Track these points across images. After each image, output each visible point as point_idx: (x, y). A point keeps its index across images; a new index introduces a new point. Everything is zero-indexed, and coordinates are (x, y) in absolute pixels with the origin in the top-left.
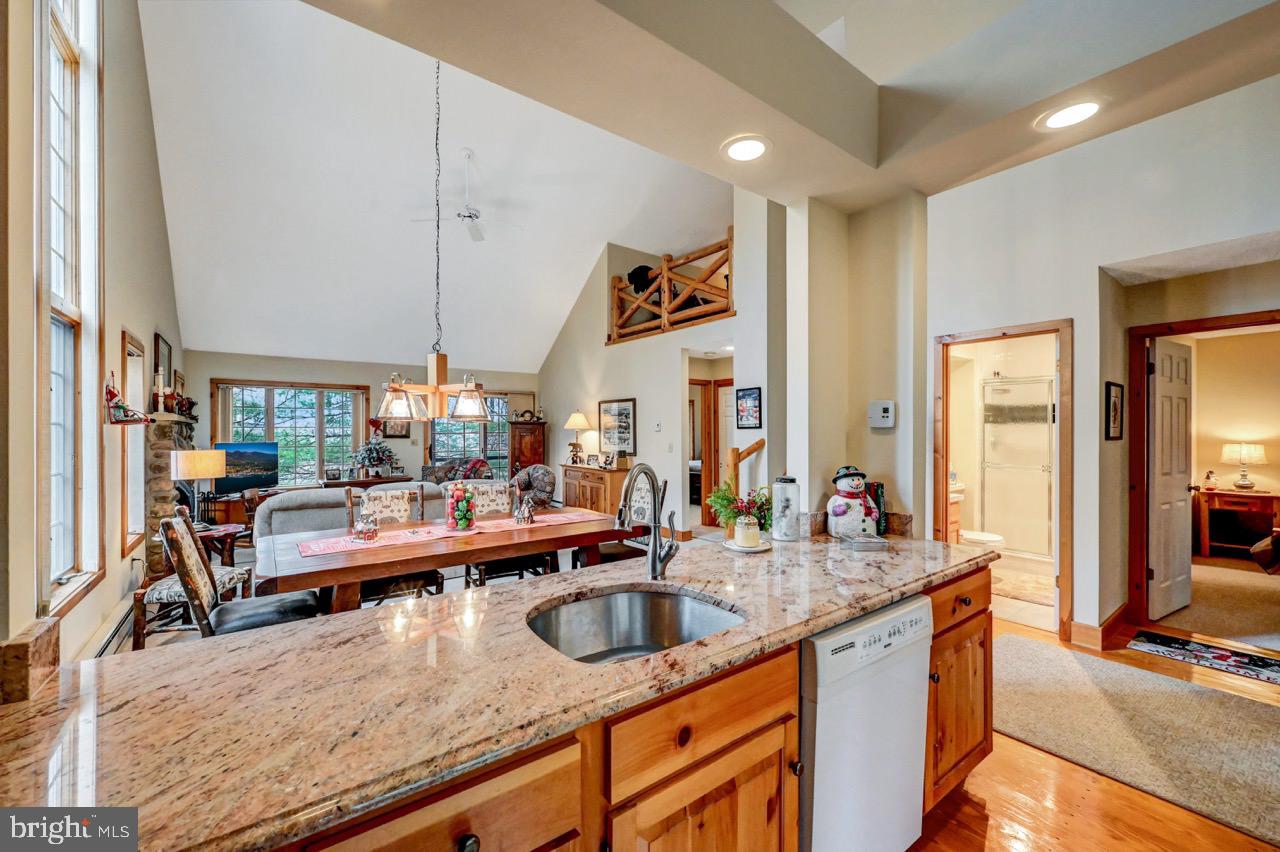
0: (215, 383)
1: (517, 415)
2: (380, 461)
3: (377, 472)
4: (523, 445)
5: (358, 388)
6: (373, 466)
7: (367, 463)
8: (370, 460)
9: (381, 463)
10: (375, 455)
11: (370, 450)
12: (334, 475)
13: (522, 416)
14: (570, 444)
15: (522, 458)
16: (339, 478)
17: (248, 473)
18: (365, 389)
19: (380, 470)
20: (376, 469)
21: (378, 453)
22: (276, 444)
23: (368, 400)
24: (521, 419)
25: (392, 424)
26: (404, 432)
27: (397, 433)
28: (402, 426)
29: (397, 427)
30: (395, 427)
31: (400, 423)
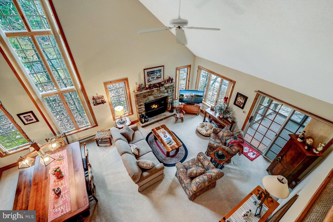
5: (231, 81)
12: (213, 108)
18: (234, 83)
23: (233, 87)
25: (238, 101)
26: (242, 106)
27: (239, 105)
28: (242, 103)
29: (240, 103)
30: (239, 102)
31: (242, 101)
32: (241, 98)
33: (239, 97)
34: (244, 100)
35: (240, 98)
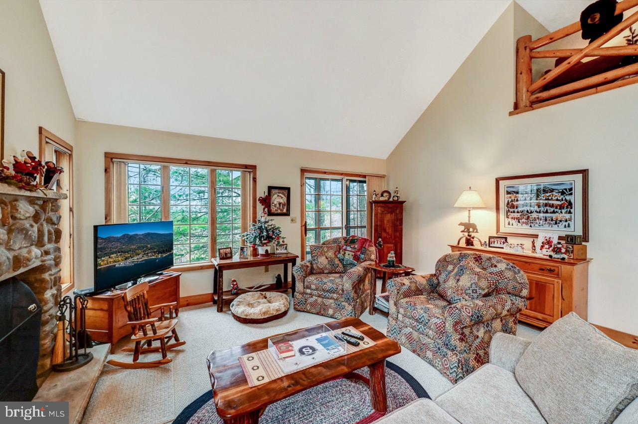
0: (110, 158)
1: (376, 195)
2: (269, 238)
3: (267, 251)
4: (386, 222)
5: (246, 167)
6: (263, 245)
7: (258, 242)
8: (260, 240)
9: (270, 242)
10: (265, 234)
11: (260, 228)
12: (226, 254)
13: (382, 195)
14: (461, 224)
15: (384, 235)
16: (231, 257)
17: (139, 258)
18: (254, 168)
19: (269, 248)
20: (265, 248)
21: (267, 231)
22: (172, 222)
23: (255, 179)
24: (382, 199)
25: (275, 203)
26: (285, 211)
27: (279, 211)
28: (284, 205)
29: (280, 205)
30: (278, 206)
31: (281, 201)
32: (278, 196)
33: (274, 195)
34: (285, 195)
35: (276, 196)
